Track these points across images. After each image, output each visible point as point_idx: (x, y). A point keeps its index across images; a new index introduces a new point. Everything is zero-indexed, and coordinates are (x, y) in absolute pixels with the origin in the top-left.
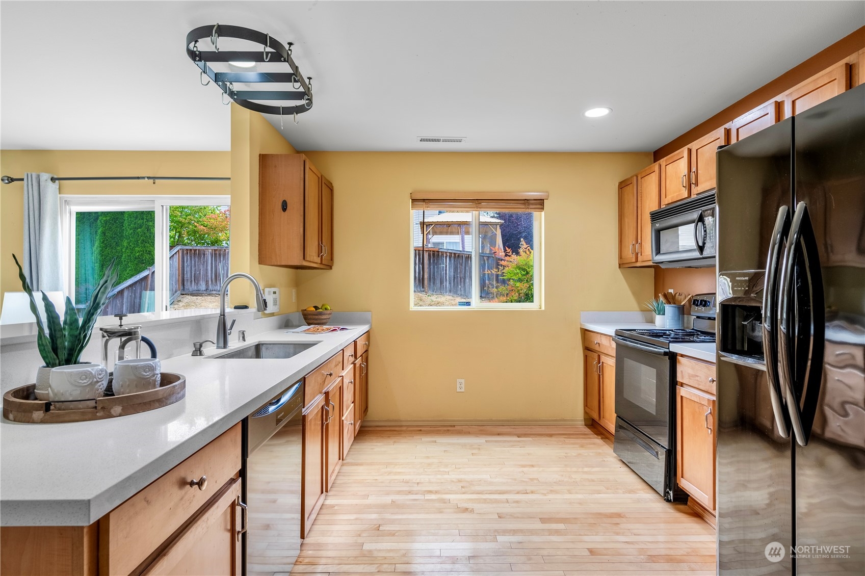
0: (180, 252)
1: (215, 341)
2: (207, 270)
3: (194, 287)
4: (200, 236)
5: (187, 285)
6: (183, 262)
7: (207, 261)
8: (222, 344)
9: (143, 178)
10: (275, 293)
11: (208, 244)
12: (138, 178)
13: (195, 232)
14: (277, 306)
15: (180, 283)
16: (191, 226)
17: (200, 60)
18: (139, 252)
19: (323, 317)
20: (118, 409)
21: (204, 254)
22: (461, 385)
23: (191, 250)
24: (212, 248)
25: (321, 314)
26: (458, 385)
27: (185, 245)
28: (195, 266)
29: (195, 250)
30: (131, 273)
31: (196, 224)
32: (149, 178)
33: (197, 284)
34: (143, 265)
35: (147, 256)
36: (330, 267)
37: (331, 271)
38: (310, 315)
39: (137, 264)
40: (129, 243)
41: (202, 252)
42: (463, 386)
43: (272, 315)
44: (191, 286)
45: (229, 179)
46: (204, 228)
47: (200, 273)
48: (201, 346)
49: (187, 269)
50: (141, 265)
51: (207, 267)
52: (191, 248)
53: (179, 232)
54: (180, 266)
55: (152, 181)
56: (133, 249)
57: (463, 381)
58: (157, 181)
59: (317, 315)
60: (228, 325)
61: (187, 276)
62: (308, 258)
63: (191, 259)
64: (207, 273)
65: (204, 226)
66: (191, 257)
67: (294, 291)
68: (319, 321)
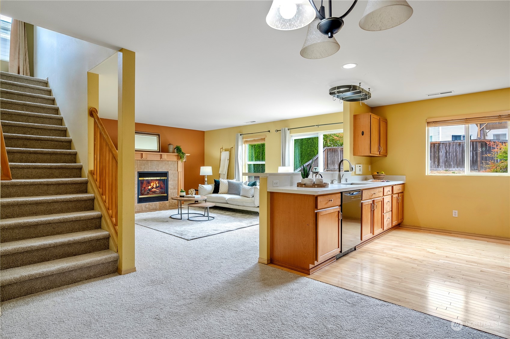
0: (326, 150)
1: (337, 180)
2: (338, 158)
3: (332, 167)
4: (335, 142)
5: (329, 166)
6: (327, 155)
7: (338, 154)
8: (339, 182)
9: (315, 126)
10: (360, 166)
11: (339, 145)
12: (313, 126)
13: (333, 140)
14: (361, 172)
15: (326, 166)
16: (331, 137)
17: (333, 95)
18: (309, 151)
19: (381, 177)
20: (316, 186)
21: (337, 151)
22: (455, 214)
23: (331, 149)
24: (341, 147)
25: (380, 175)
26: (454, 213)
27: (328, 146)
28: (333, 156)
29: (333, 149)
30: (306, 161)
31: (333, 136)
32: (316, 125)
33: (334, 165)
34: (311, 157)
35: (313, 153)
36: (386, 156)
37: (386, 157)
38: (375, 175)
39: (308, 157)
40: (305, 147)
41: (336, 150)
42: (457, 214)
43: (359, 175)
44: (331, 166)
45: (343, 123)
46: (337, 138)
47: (335, 160)
48: (333, 181)
49: (329, 158)
50: (310, 157)
51: (338, 157)
52: (331, 148)
53: (326, 140)
54: (326, 157)
55: (317, 126)
56: (307, 150)
57: (457, 211)
58: (319, 126)
59: (378, 176)
60: (341, 176)
61: (329, 162)
62: (372, 152)
63: (331, 153)
64: (338, 160)
65: (337, 137)
66: (331, 152)
67: (370, 166)
68: (379, 178)
